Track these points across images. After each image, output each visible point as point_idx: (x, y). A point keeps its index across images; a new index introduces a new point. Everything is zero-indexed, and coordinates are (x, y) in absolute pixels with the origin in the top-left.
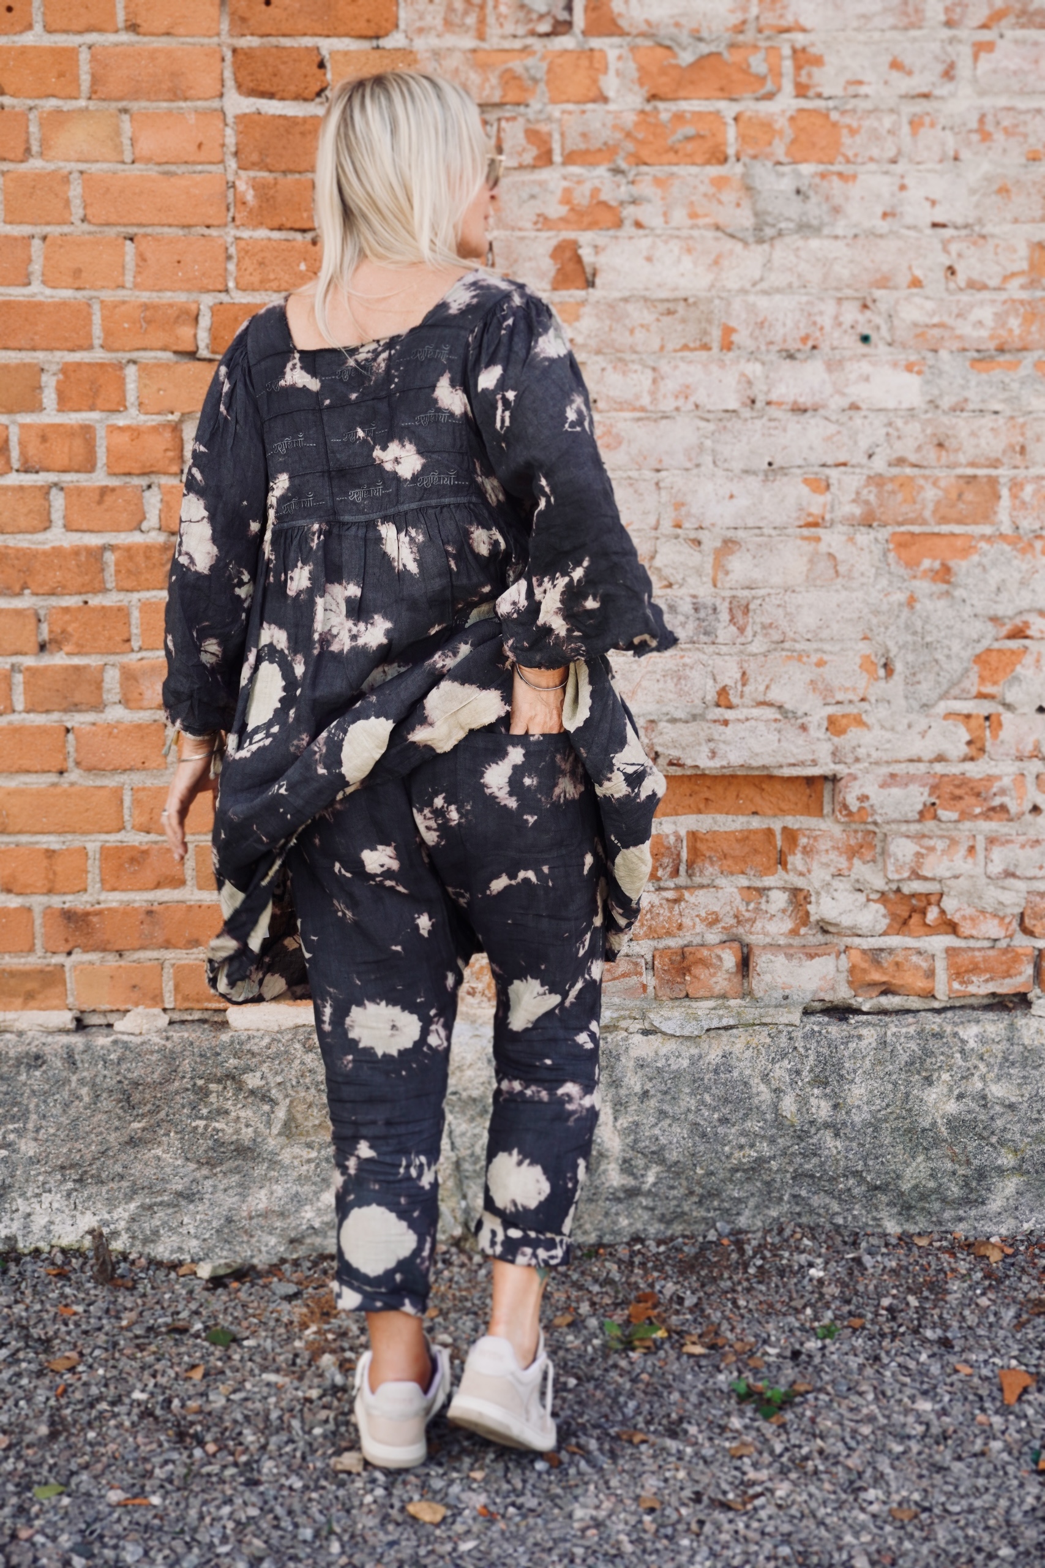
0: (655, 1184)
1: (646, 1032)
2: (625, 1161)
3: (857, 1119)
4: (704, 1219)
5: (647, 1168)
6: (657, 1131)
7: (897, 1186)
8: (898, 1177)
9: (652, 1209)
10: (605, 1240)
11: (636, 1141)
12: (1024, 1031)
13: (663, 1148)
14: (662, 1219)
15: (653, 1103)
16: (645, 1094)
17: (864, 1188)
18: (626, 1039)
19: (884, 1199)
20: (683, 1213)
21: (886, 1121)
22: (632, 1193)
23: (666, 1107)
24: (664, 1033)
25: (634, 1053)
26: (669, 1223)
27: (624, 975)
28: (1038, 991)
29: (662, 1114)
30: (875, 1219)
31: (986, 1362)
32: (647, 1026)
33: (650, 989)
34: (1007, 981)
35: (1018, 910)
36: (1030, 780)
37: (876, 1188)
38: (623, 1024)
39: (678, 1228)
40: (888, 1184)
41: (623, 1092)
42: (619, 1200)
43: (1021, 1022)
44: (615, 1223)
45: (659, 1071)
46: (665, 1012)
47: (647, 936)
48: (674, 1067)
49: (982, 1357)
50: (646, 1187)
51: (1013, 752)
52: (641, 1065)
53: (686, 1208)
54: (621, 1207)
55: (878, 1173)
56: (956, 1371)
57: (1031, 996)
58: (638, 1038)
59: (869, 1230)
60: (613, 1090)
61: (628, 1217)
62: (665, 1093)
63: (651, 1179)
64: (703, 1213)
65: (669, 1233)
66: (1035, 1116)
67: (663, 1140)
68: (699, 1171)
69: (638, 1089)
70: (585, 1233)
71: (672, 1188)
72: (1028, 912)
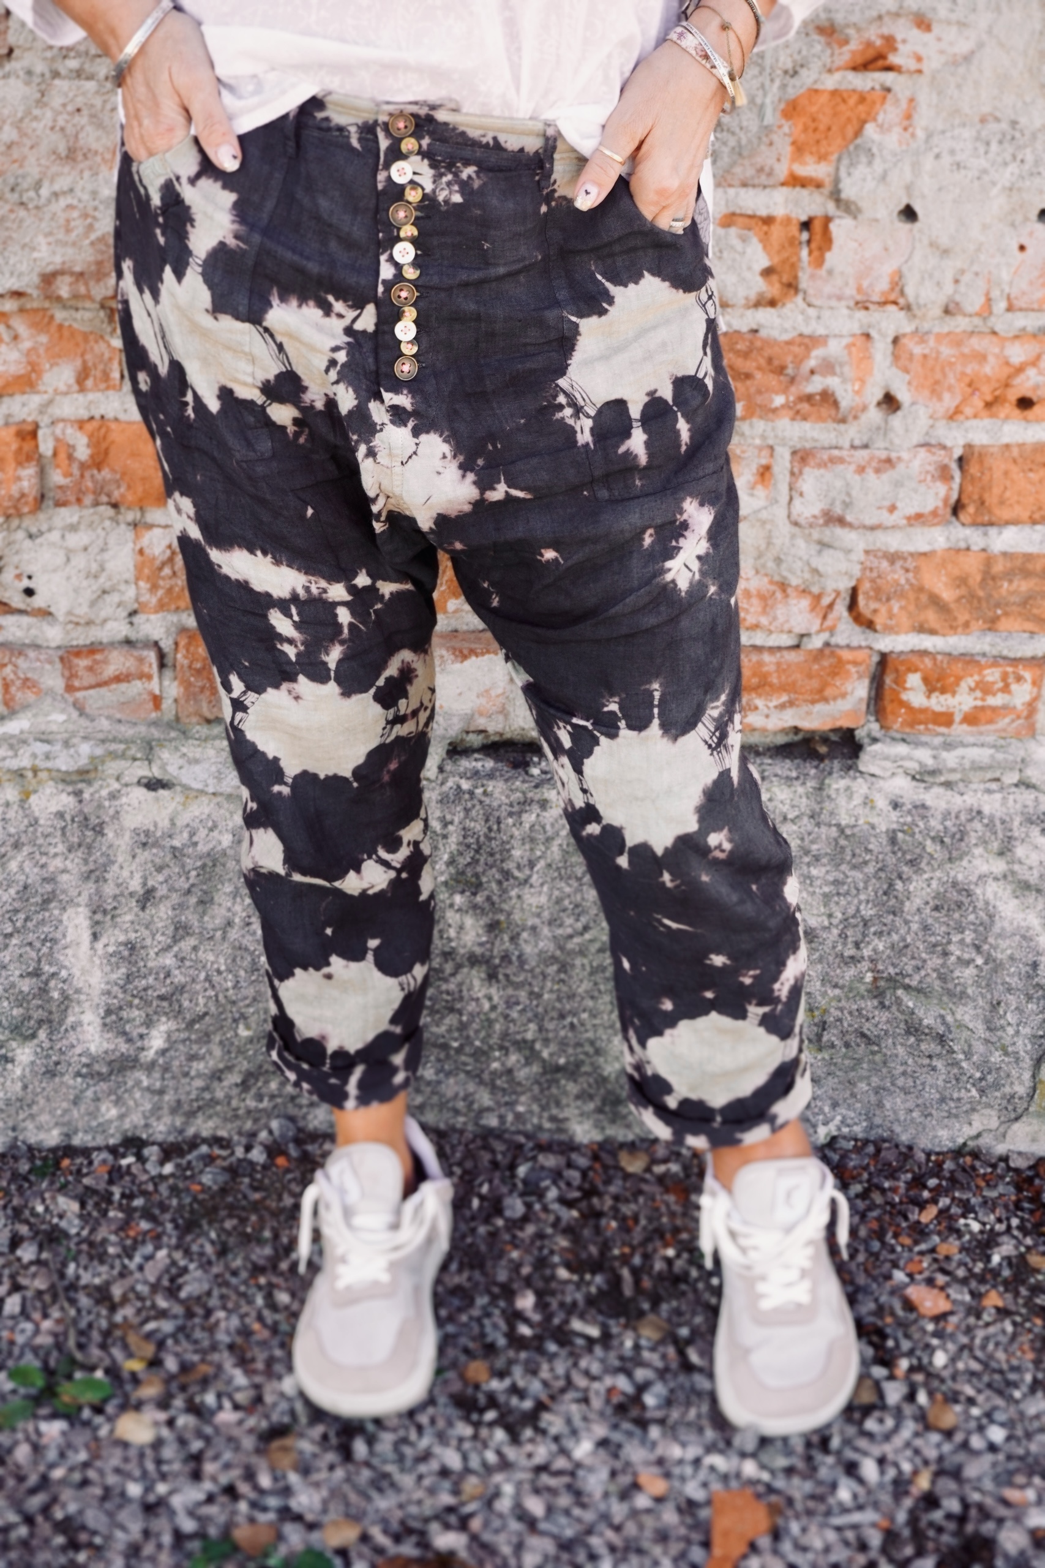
0: (163, 1052)
1: (154, 785)
2: (109, 1012)
3: (528, 949)
4: (249, 1112)
5: (149, 1023)
6: (169, 960)
7: (596, 1068)
8: (598, 1052)
9: (161, 1092)
10: (76, 1141)
11: (129, 978)
12: (842, 801)
13: (181, 989)
14: (175, 1110)
15: (162, 913)
16: (147, 898)
17: (536, 1068)
18: (113, 796)
19: (572, 1088)
20: (214, 1102)
21: (582, 953)
22: (122, 1065)
23: (190, 917)
24: (186, 788)
25: (133, 820)
26: (191, 1114)
27: (118, 679)
28: (874, 727)
29: (181, 930)
30: (553, 1119)
31: (697, 1462)
32: (156, 772)
33: (167, 704)
34: (819, 707)
35: (845, 585)
36: (881, 349)
37: (558, 1069)
38: (113, 767)
39: (204, 1126)
40: (578, 1064)
41: (109, 889)
42: (101, 1077)
43: (837, 784)
44: (93, 1114)
45: (176, 853)
46: (190, 749)
47: (161, 607)
48: (202, 848)
49: (692, 1452)
50: (149, 1055)
51: (850, 291)
52: (145, 840)
53: (220, 1094)
54: (103, 1086)
55: (563, 1044)
56: (636, 1486)
57: (860, 734)
58: (140, 794)
59: (544, 1137)
60: (90, 887)
61: (118, 1102)
62: (189, 892)
63: (156, 1041)
64: (251, 1103)
65: (191, 1131)
66: (850, 951)
67: (179, 978)
68: (243, 1032)
69: (135, 885)
70: (39, 1128)
71: (192, 1058)
72: (866, 586)
